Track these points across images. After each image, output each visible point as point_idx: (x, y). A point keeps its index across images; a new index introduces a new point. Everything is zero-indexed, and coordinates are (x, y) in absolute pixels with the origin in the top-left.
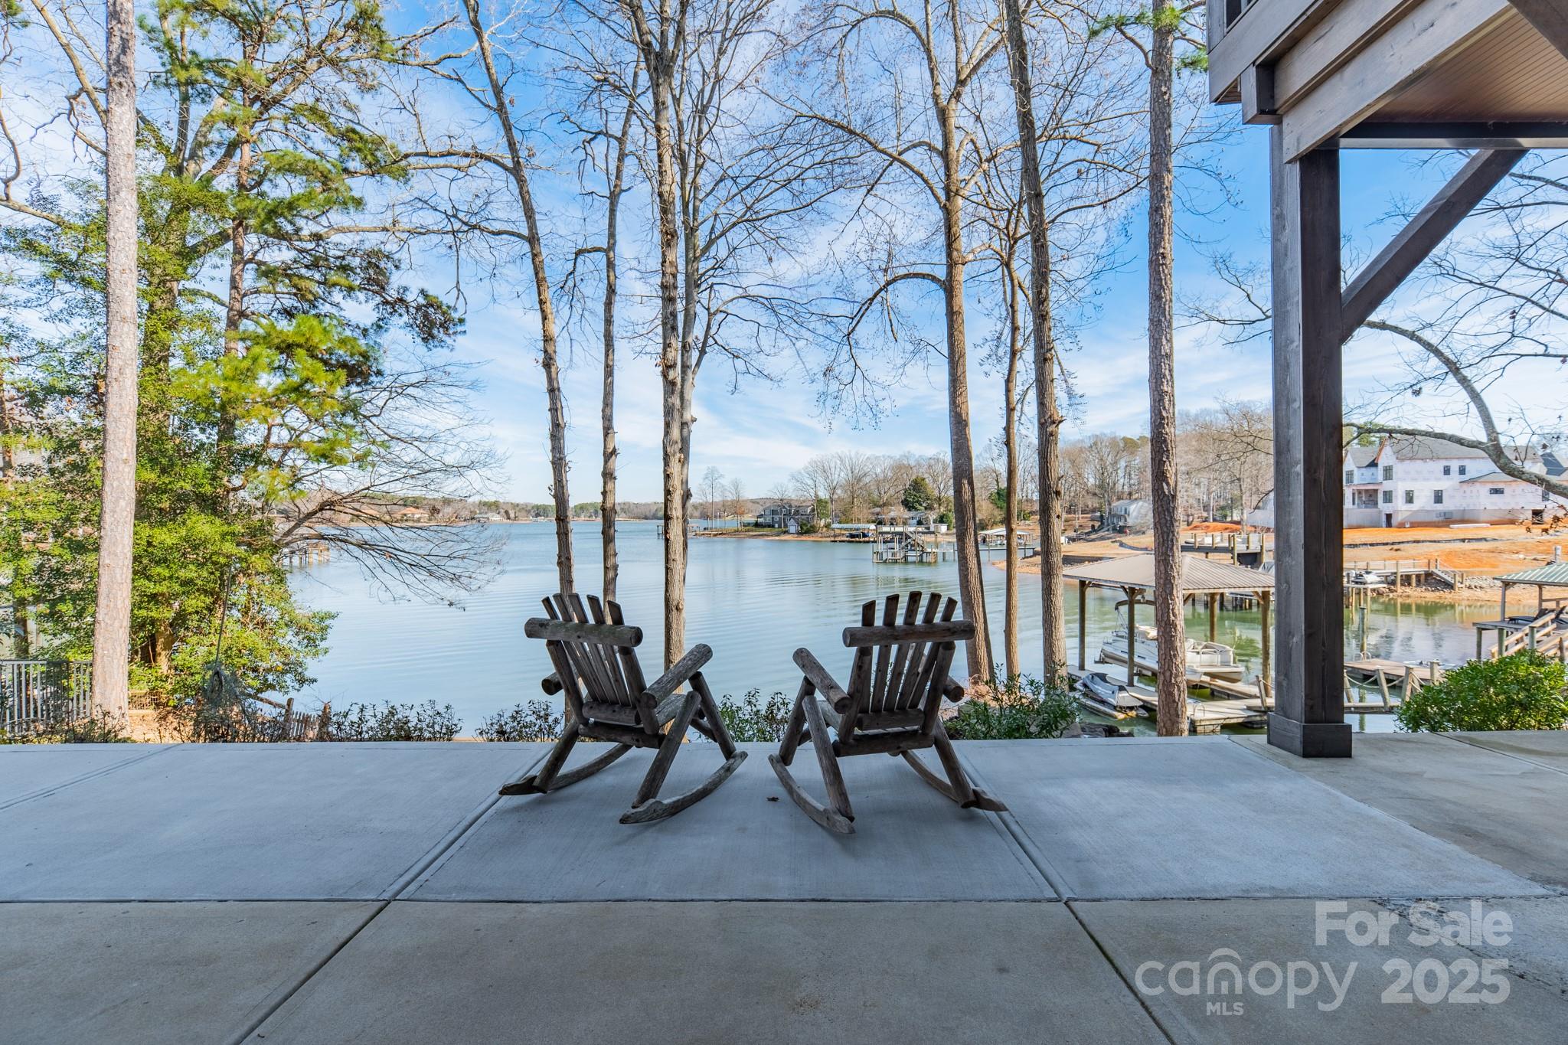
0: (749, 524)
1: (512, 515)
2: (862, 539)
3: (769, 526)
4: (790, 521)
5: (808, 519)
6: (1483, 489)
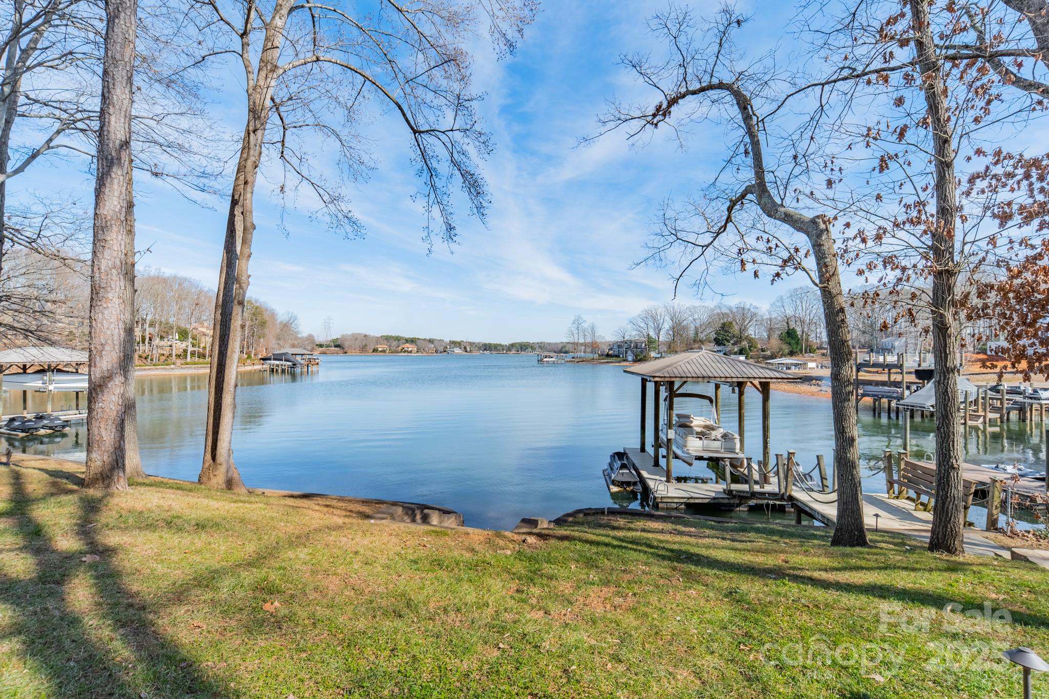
0: (602, 355)
1: (468, 350)
3: (616, 356)
4: (629, 352)
5: (641, 352)
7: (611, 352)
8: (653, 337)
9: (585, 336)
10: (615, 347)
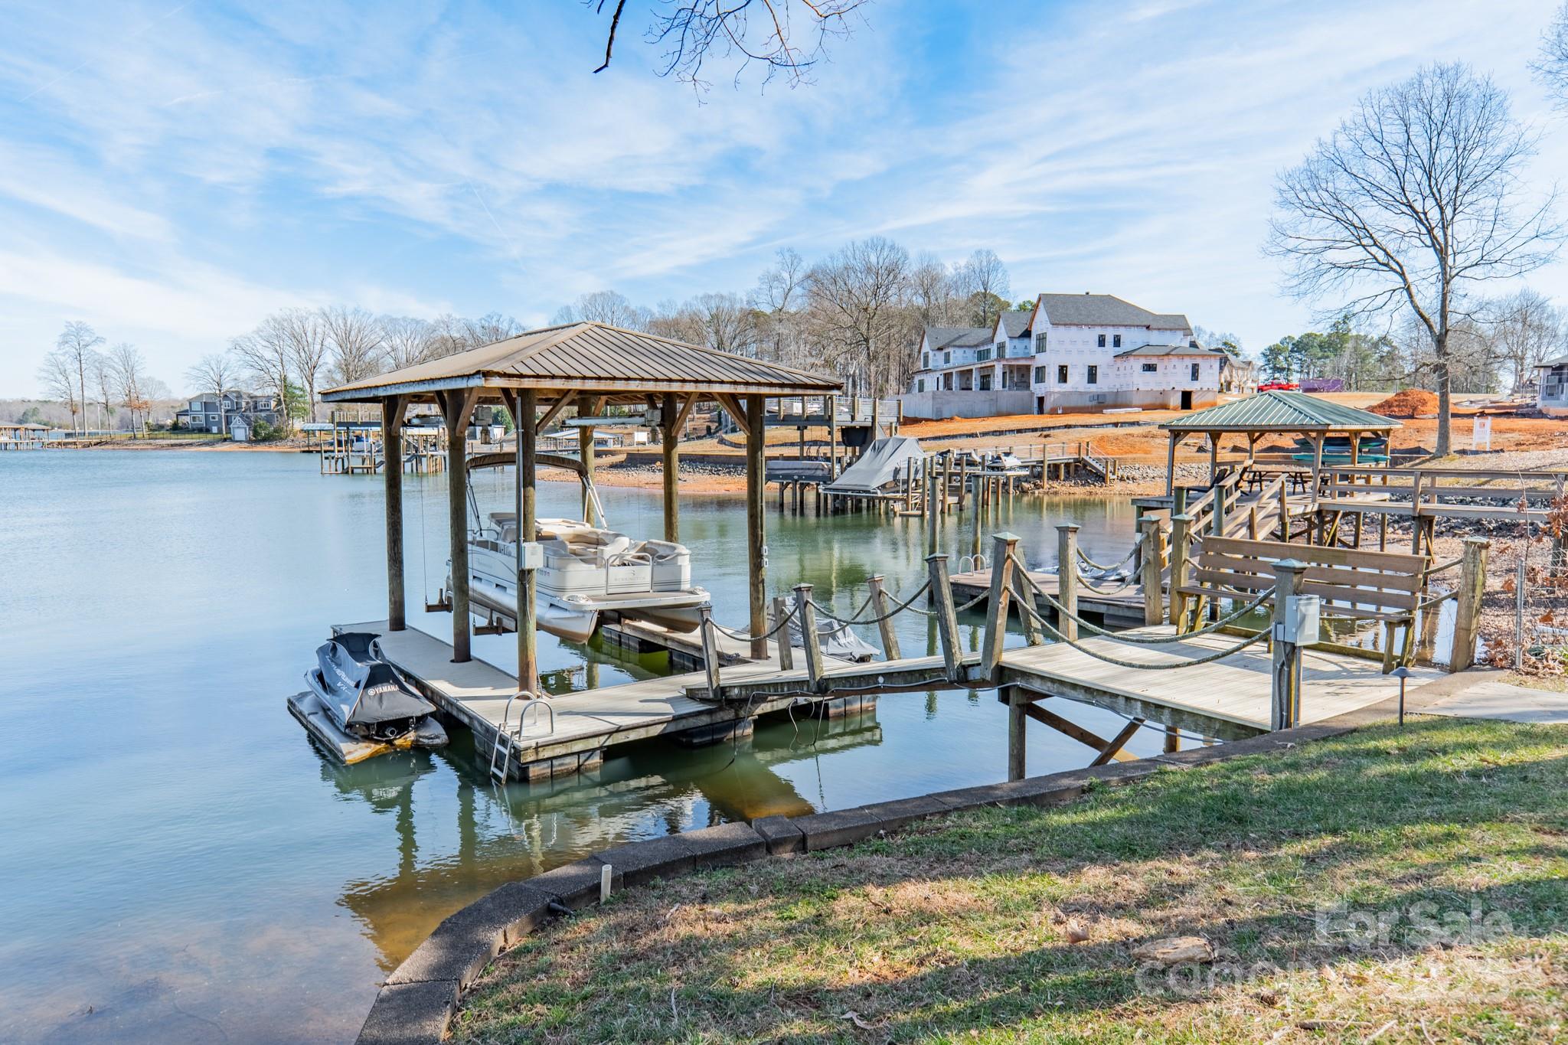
0: (161, 426)
3: (200, 430)
4: (237, 421)
5: (269, 419)
6: (1137, 364)
7: (185, 420)
8: (298, 383)
9: (102, 377)
10: (197, 407)
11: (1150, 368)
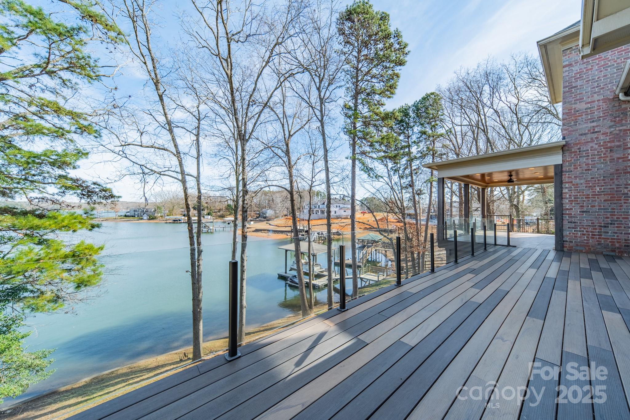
0: (121, 216)
2: (179, 222)
3: (132, 216)
4: (144, 214)
5: (152, 214)
6: (342, 211)
7: (128, 214)
10: (132, 211)
11: (345, 211)
